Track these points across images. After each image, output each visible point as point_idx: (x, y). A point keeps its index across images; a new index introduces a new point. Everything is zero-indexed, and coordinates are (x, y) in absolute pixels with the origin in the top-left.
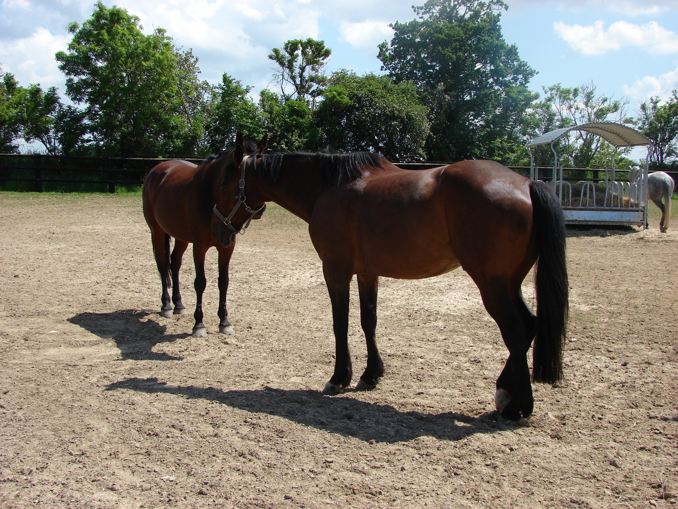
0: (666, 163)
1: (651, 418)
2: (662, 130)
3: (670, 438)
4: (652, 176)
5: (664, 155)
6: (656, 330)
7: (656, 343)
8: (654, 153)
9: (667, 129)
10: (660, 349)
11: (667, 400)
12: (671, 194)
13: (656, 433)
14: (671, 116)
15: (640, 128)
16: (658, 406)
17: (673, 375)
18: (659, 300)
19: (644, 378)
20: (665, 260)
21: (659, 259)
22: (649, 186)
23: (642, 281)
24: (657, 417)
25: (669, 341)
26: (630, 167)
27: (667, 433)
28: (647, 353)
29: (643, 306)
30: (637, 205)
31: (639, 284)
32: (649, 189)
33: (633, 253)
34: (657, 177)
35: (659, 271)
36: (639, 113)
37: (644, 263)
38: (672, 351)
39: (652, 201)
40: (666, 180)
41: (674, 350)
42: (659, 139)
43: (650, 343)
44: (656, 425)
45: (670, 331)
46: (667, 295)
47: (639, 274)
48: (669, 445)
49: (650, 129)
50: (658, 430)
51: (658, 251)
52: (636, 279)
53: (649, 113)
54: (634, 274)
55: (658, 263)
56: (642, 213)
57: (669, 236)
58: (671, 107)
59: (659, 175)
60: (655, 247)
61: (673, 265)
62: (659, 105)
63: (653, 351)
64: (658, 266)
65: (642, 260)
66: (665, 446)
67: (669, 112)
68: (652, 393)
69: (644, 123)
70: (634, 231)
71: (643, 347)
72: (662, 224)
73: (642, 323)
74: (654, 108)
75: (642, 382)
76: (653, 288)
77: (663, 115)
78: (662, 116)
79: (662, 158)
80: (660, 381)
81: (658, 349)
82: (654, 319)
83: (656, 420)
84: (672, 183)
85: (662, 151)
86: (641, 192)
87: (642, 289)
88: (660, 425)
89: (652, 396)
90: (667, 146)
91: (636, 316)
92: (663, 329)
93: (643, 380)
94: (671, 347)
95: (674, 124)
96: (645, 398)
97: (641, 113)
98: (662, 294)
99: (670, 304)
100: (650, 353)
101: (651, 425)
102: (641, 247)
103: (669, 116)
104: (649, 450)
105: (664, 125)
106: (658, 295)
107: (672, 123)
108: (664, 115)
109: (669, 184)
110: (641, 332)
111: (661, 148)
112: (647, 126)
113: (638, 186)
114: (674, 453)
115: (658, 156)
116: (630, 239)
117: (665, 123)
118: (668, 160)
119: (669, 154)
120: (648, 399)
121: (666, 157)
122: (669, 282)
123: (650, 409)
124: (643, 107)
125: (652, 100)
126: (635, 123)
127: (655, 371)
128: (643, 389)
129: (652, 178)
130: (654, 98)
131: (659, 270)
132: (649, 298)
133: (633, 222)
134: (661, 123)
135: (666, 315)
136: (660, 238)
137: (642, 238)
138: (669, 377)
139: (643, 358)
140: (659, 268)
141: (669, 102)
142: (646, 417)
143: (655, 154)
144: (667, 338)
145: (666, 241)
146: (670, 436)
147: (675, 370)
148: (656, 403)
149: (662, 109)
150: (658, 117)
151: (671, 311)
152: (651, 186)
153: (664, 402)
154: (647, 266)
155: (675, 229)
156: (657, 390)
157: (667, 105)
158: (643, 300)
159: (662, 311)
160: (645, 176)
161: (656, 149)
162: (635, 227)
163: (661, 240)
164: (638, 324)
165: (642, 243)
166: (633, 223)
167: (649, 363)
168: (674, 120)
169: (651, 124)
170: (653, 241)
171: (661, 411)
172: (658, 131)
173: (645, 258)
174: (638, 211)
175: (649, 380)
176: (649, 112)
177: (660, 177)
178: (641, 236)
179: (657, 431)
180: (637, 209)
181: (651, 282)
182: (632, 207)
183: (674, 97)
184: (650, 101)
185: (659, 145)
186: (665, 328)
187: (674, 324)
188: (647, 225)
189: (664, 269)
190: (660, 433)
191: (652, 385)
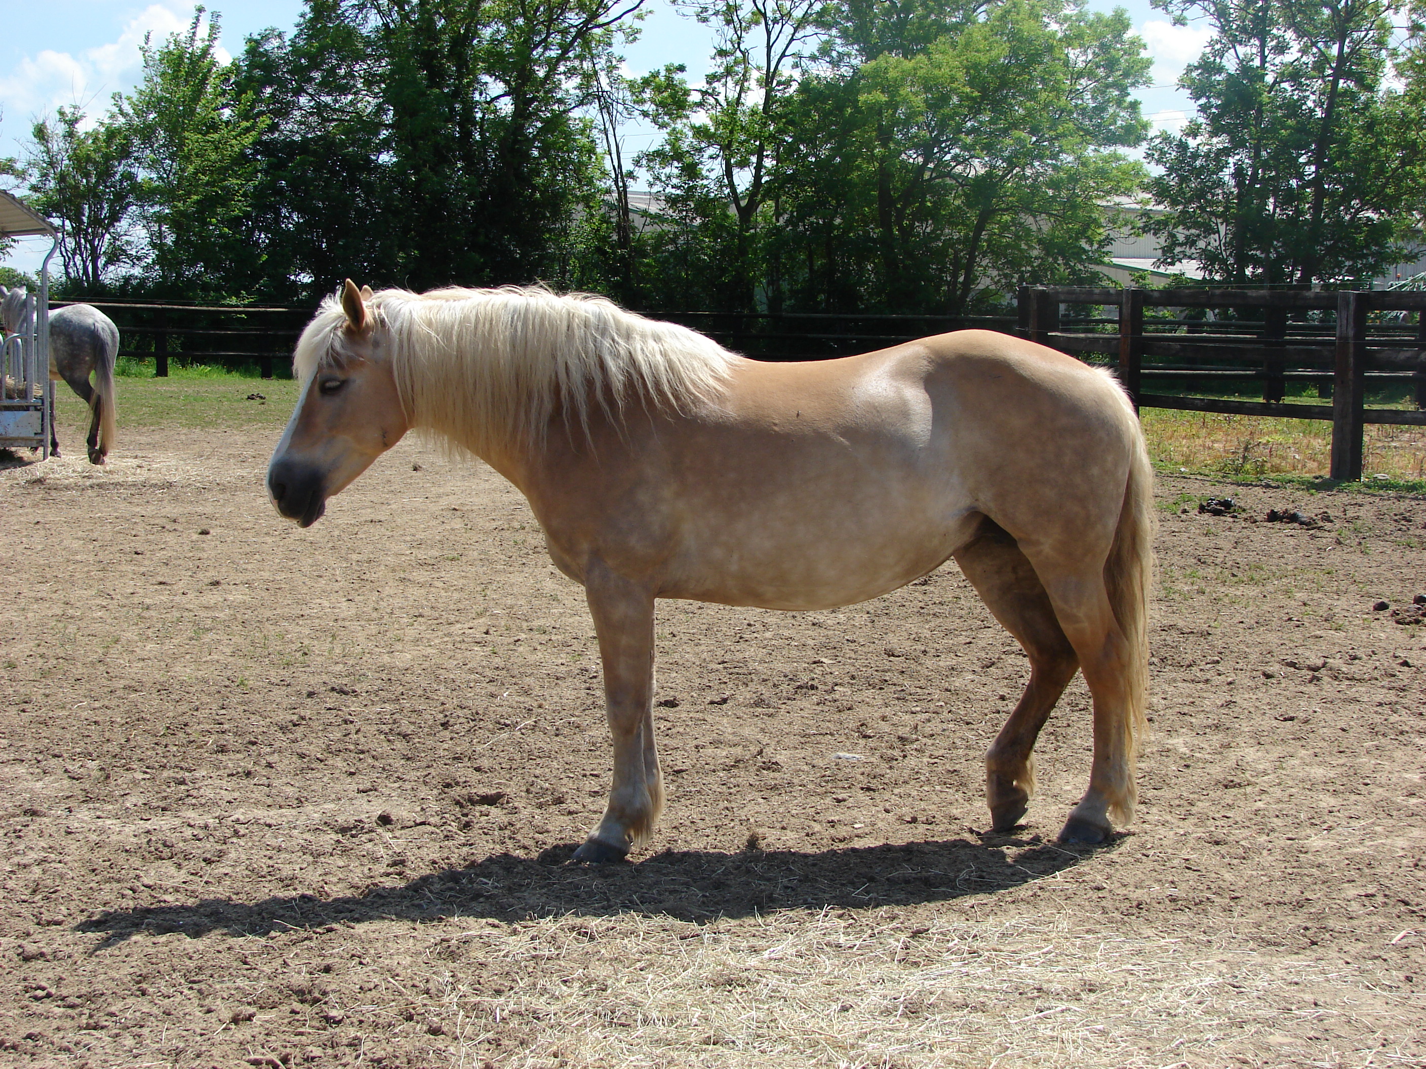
0: (107, 282)
1: (27, 959)
2: (93, 194)
3: (73, 1006)
4: (60, 315)
5: (102, 261)
6: (59, 722)
7: (55, 756)
8: (74, 254)
9: (104, 193)
10: (66, 771)
11: (72, 905)
12: (114, 364)
13: (37, 998)
14: (114, 158)
15: (34, 188)
16: (49, 923)
17: (93, 837)
18: (73, 641)
19: (16, 853)
20: (95, 535)
21: (80, 534)
22: (54, 341)
23: (33, 594)
24: (42, 955)
25: (91, 749)
26: (5, 289)
27: (65, 992)
28: (30, 785)
29: (30, 660)
30: (24, 394)
31: (22, 602)
32: (56, 350)
33: (14, 520)
34: (75, 318)
35: (79, 566)
36: (31, 147)
37: (40, 547)
38: (96, 774)
39: (64, 382)
40: (99, 326)
41: (102, 769)
42: (85, 219)
43: (40, 757)
44: (40, 976)
45: (96, 722)
46: (96, 627)
47: (26, 576)
48: (69, 1023)
49: (60, 191)
50: (43, 989)
51: (79, 512)
52: (16, 590)
53: (55, 148)
54: (11, 578)
55: (76, 545)
56: (39, 414)
57: (111, 472)
58: (111, 134)
59: (80, 313)
60: (72, 502)
61: (115, 548)
62: (82, 128)
63: (47, 779)
64: (76, 553)
65: (36, 539)
66: (58, 1029)
67: (108, 147)
68: (35, 891)
69: (45, 175)
70: (21, 462)
71: (21, 770)
72: (91, 441)
73: (26, 706)
74: (70, 135)
75: (12, 865)
76: (60, 612)
77: (93, 155)
78: (89, 159)
79: (95, 268)
80: (61, 857)
81: (60, 771)
82: (55, 694)
83: (39, 964)
84: (113, 333)
85: (94, 249)
86: (34, 358)
87: (30, 615)
88: (51, 975)
89: (36, 899)
90: (107, 236)
91: (10, 691)
92: (78, 719)
93: (16, 859)
94: (91, 764)
95: (121, 182)
96: (16, 908)
97: (37, 149)
98: (82, 624)
99: (100, 651)
100: (40, 784)
101: (25, 979)
102: (36, 505)
103: (107, 158)
104: (14, 1047)
105: (97, 183)
106: (72, 629)
107: (118, 177)
108: (97, 157)
109: (106, 337)
110: (19, 730)
111: (91, 243)
112: (52, 184)
113: (25, 342)
114: (77, 1044)
115: (84, 262)
116: (9, 483)
117: (99, 176)
118: (112, 275)
119: (114, 257)
120: (25, 910)
121: (106, 265)
122: (100, 594)
123: (28, 934)
124: (41, 133)
125: (62, 113)
126: (21, 175)
127: (46, 833)
128: (10, 884)
129: (61, 320)
130: (68, 111)
131: (77, 562)
132: (49, 638)
133: (16, 439)
134: (87, 175)
135: (88, 682)
136: (89, 477)
137: (40, 481)
138: (82, 842)
139: (18, 800)
140: (79, 558)
141: (107, 121)
142: (16, 958)
143: (78, 258)
144: (88, 740)
145: (100, 486)
146: (72, 1000)
147: (100, 822)
148: (46, 917)
149: (90, 141)
150: (80, 162)
151: (102, 668)
152: (60, 342)
153: (65, 912)
154: (46, 553)
155: (127, 453)
156: (49, 882)
157: (103, 130)
158: (32, 644)
159: (79, 670)
160: (42, 316)
161: (78, 243)
162: (24, 453)
163: (89, 482)
164: (13, 710)
165: (39, 493)
166: (15, 441)
167: (34, 813)
168: (121, 168)
169: (62, 178)
170: (67, 488)
171: (57, 936)
172: (83, 196)
173: (42, 532)
174: (27, 409)
175: (32, 856)
176: (57, 145)
177: (82, 318)
178: (39, 475)
179: (40, 993)
180: (24, 403)
181: (54, 596)
182: (10, 397)
183: (116, 110)
184: (58, 117)
185: (87, 233)
186: (85, 714)
187: (107, 703)
188: (55, 445)
189: (91, 558)
190: (49, 995)
191: (37, 871)
